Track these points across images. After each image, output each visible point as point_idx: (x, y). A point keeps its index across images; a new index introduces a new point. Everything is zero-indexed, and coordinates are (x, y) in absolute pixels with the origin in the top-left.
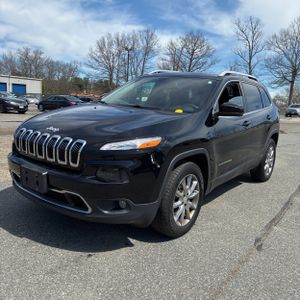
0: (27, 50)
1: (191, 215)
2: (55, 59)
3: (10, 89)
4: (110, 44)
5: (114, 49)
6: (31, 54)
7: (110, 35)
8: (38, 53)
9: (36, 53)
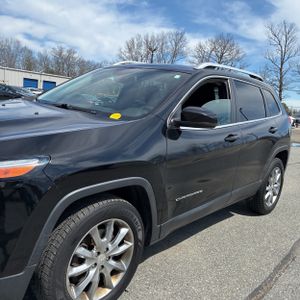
0: (61, 50)
1: (115, 282)
2: (86, 59)
3: (40, 85)
4: (139, 46)
5: (143, 50)
6: (65, 53)
7: (140, 36)
8: (71, 52)
9: (70, 52)
